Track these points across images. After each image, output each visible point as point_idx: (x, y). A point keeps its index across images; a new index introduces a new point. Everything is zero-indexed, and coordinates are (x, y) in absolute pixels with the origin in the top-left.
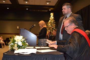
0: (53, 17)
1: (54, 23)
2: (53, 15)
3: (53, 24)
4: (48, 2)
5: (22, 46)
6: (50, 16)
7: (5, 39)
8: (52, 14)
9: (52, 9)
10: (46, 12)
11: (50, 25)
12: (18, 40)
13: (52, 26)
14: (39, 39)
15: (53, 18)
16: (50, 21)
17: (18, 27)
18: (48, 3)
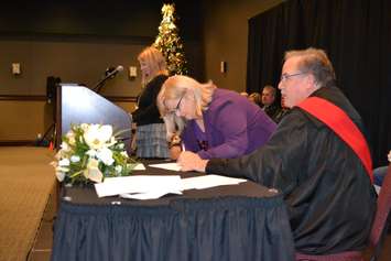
0: (175, 23)
1: (177, 50)
2: (171, 12)
3: (175, 54)
6: (160, 16)
8: (167, 10)
13: (168, 61)
15: (172, 26)
17: (16, 68)
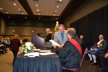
4: (54, 13)
5: (31, 50)
7: (24, 40)
8: (57, 22)
9: (57, 18)
10: (53, 21)
11: (56, 30)
12: (28, 45)
14: (46, 42)
15: (58, 25)
16: (56, 27)
18: (54, 15)
